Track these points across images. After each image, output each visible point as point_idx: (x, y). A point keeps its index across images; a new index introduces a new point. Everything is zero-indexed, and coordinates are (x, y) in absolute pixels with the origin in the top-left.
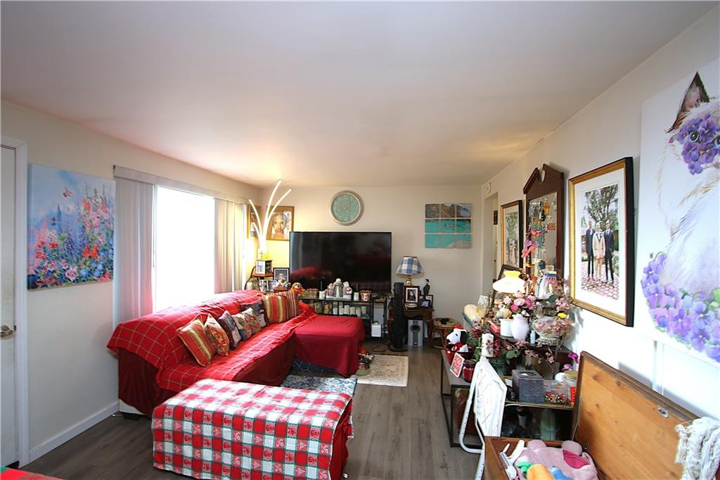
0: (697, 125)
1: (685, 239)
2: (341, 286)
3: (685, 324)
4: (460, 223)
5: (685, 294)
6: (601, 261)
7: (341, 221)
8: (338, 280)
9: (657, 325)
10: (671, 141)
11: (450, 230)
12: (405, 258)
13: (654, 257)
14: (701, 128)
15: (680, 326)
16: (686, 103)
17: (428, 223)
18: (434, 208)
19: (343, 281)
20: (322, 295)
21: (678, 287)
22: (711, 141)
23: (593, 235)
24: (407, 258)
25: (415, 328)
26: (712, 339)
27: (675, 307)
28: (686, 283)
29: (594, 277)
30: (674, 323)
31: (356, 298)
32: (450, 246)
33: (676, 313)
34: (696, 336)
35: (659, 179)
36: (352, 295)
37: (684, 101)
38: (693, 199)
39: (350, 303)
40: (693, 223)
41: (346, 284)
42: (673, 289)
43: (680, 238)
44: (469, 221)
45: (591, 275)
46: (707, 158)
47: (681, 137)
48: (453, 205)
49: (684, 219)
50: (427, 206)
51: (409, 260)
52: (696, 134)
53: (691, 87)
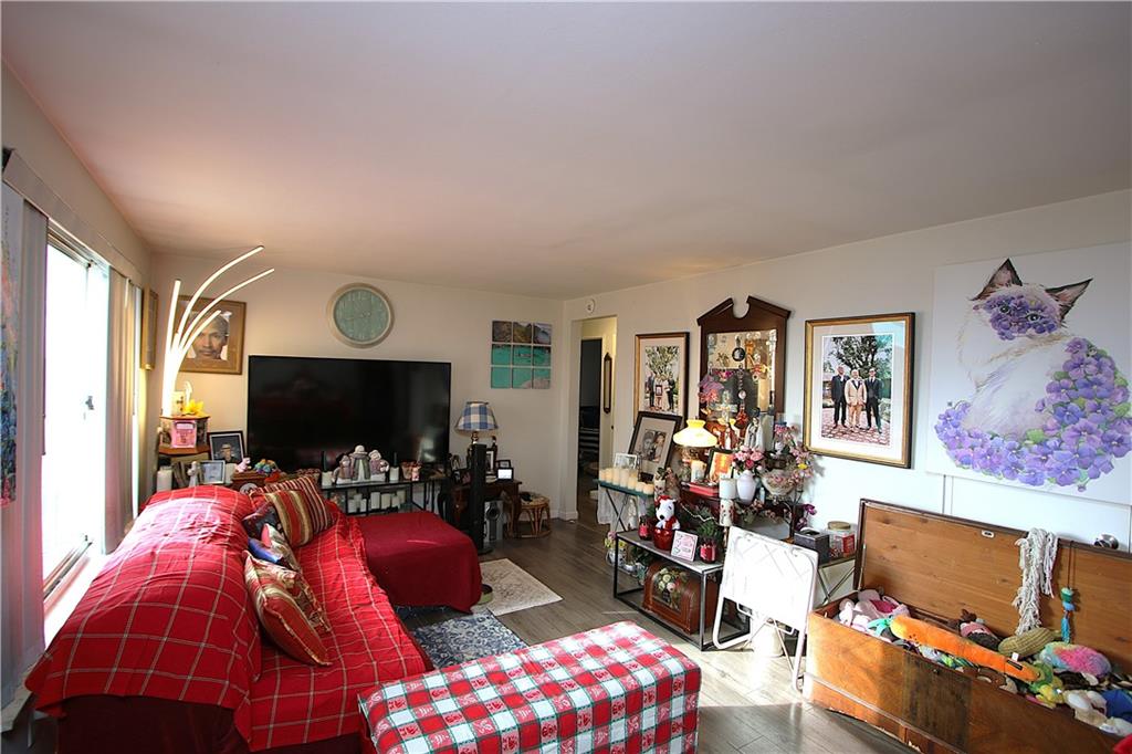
0: (1009, 301)
1: (994, 392)
2: (367, 459)
3: (995, 460)
4: (537, 352)
5: (994, 436)
6: (860, 408)
7: (354, 341)
8: (359, 449)
9: (959, 463)
10: (976, 308)
11: (525, 362)
12: (473, 405)
13: (954, 405)
14: (1012, 304)
15: (988, 462)
16: (995, 280)
17: (498, 351)
18: (505, 328)
19: (368, 450)
20: (328, 479)
21: (985, 431)
22: (1024, 316)
23: (845, 381)
24: (478, 405)
25: (493, 512)
26: (1026, 469)
27: (982, 447)
28: (996, 427)
29: (847, 423)
30: (981, 461)
31: (394, 478)
32: (525, 385)
33: (984, 451)
34: (1008, 468)
35: (960, 338)
36: (387, 474)
37: (993, 278)
38: (1003, 360)
39: (384, 488)
40: (1004, 378)
41: (375, 455)
42: (980, 432)
43: (986, 392)
44: (549, 349)
45: (840, 422)
46: (1019, 329)
47: (990, 307)
48: (530, 325)
49: (992, 375)
50: (495, 323)
51: (480, 407)
52: (1007, 308)
53: (1000, 269)
